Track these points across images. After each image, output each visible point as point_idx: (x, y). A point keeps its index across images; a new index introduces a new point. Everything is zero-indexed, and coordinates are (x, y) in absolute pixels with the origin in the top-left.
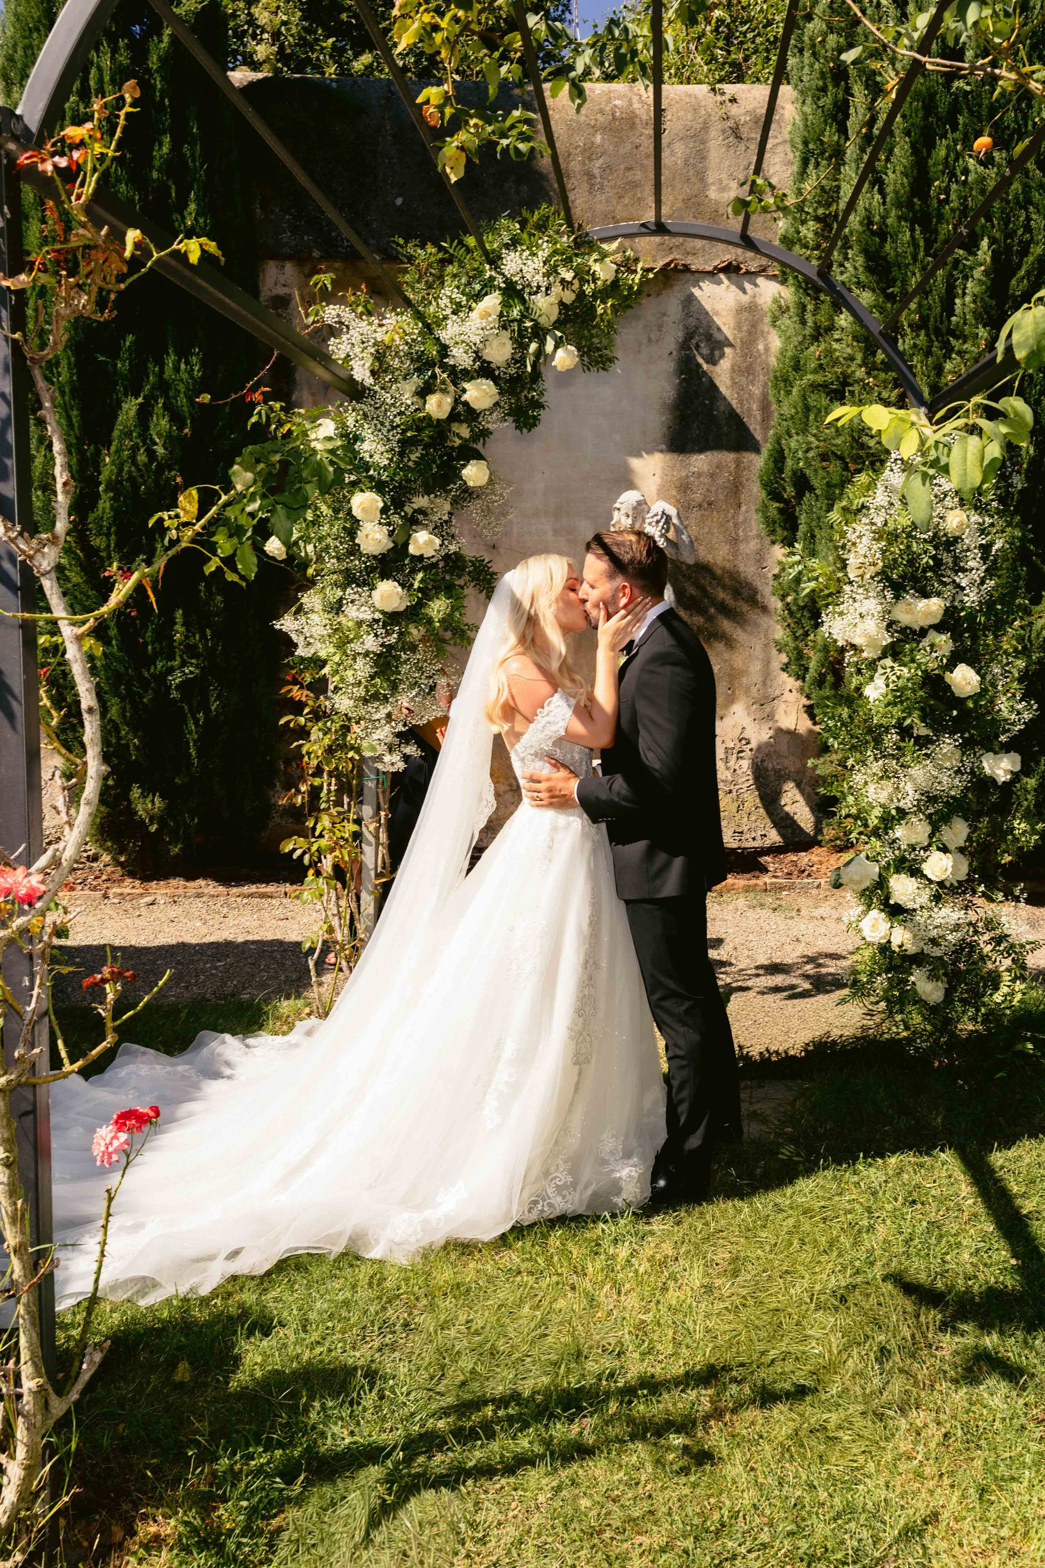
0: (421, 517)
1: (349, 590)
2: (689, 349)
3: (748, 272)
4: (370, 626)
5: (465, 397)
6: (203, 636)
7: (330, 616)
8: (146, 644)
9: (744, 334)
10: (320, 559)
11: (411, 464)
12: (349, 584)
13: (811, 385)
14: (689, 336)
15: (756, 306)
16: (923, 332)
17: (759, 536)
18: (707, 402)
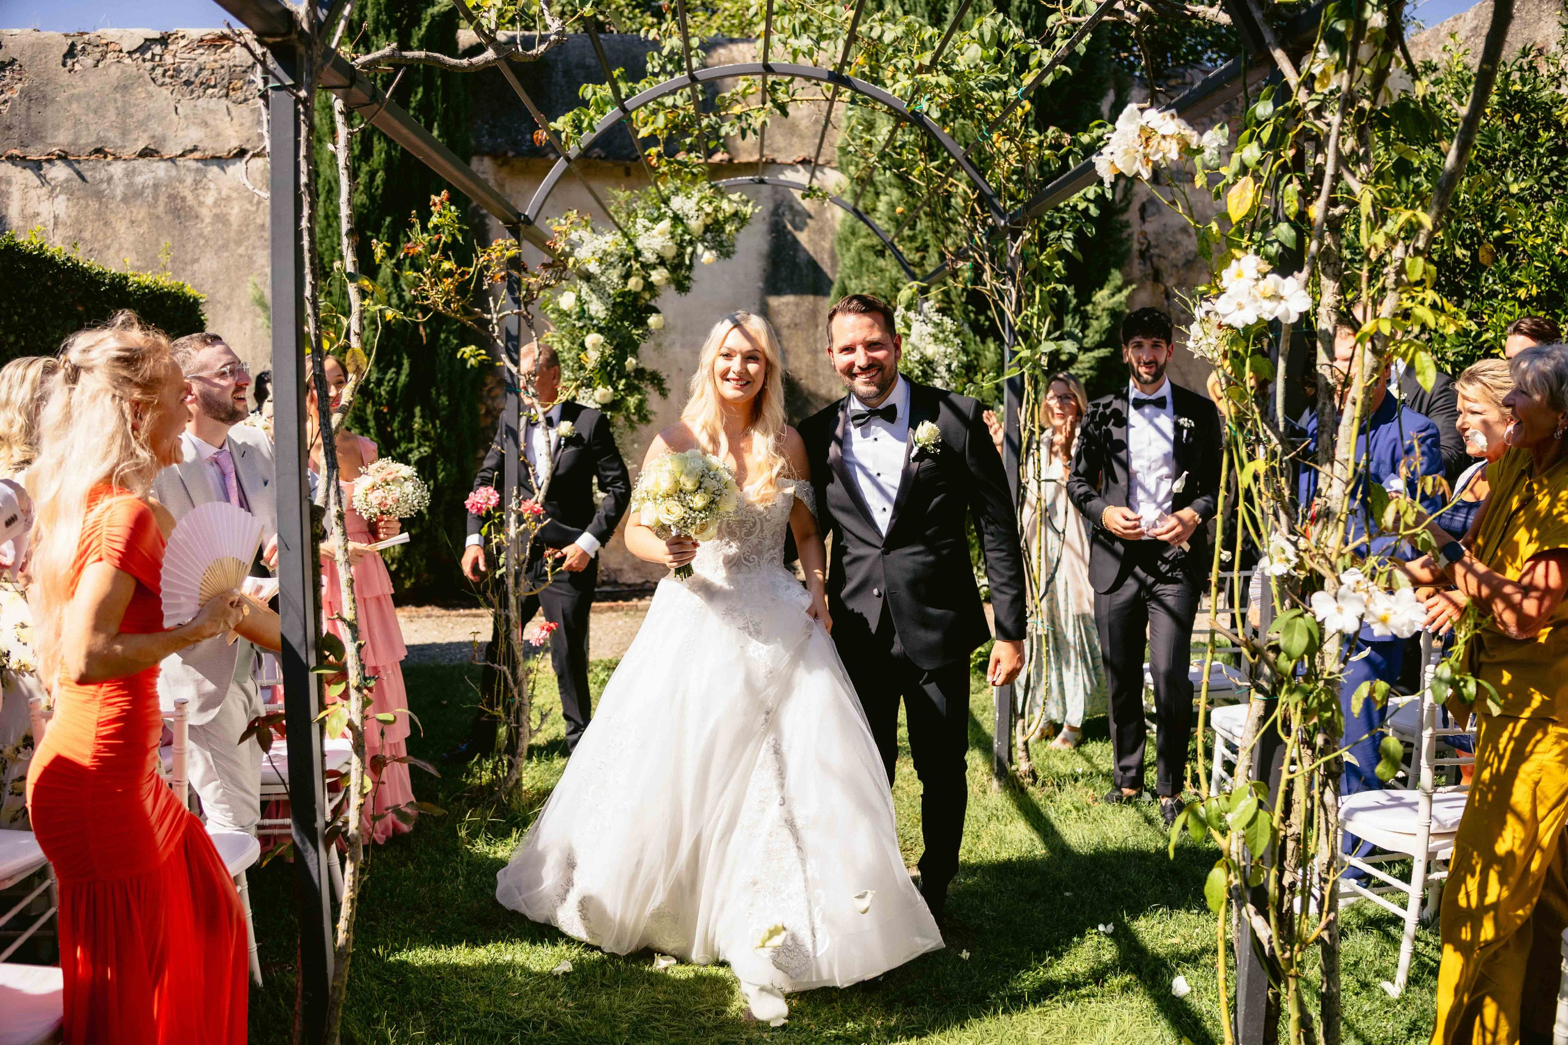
2: (778, 216)
5: (652, 279)
6: (434, 426)
8: (393, 432)
13: (862, 246)
14: (777, 207)
16: (932, 218)
18: (792, 253)
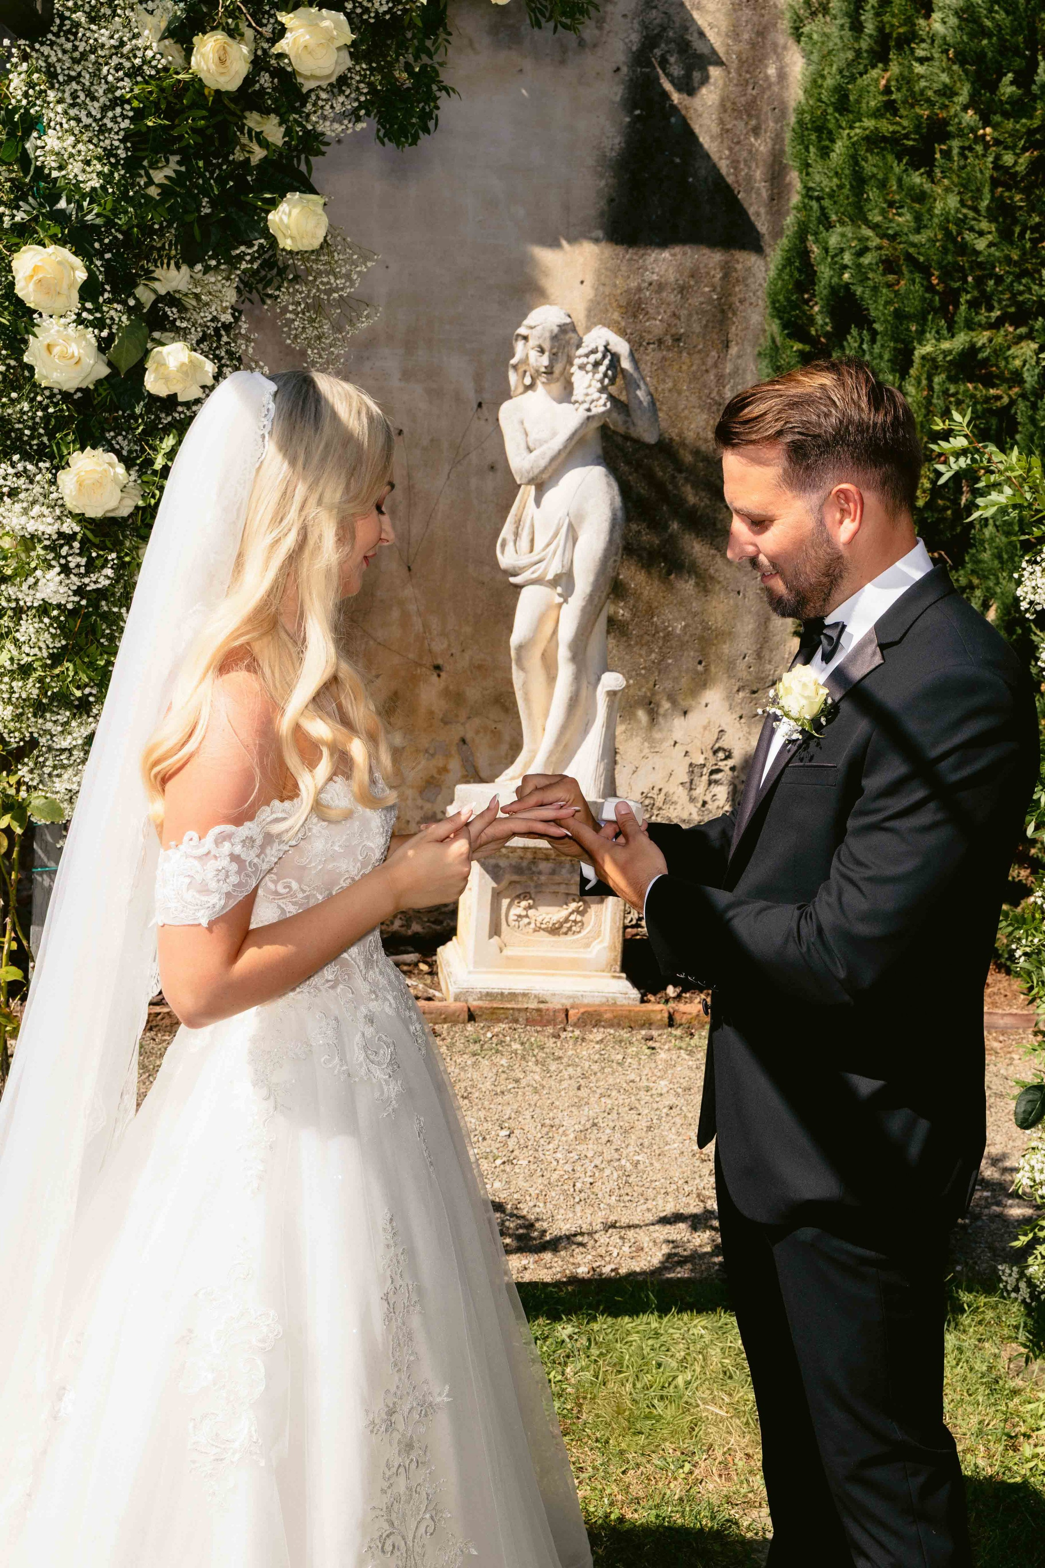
0: (172, 312)
1: (4, 468)
2: (650, 64)
4: (53, 548)
5: (280, 49)
9: (744, 46)
11: (153, 191)
12: (6, 454)
13: (867, 139)
14: (650, 42)
18: (678, 160)
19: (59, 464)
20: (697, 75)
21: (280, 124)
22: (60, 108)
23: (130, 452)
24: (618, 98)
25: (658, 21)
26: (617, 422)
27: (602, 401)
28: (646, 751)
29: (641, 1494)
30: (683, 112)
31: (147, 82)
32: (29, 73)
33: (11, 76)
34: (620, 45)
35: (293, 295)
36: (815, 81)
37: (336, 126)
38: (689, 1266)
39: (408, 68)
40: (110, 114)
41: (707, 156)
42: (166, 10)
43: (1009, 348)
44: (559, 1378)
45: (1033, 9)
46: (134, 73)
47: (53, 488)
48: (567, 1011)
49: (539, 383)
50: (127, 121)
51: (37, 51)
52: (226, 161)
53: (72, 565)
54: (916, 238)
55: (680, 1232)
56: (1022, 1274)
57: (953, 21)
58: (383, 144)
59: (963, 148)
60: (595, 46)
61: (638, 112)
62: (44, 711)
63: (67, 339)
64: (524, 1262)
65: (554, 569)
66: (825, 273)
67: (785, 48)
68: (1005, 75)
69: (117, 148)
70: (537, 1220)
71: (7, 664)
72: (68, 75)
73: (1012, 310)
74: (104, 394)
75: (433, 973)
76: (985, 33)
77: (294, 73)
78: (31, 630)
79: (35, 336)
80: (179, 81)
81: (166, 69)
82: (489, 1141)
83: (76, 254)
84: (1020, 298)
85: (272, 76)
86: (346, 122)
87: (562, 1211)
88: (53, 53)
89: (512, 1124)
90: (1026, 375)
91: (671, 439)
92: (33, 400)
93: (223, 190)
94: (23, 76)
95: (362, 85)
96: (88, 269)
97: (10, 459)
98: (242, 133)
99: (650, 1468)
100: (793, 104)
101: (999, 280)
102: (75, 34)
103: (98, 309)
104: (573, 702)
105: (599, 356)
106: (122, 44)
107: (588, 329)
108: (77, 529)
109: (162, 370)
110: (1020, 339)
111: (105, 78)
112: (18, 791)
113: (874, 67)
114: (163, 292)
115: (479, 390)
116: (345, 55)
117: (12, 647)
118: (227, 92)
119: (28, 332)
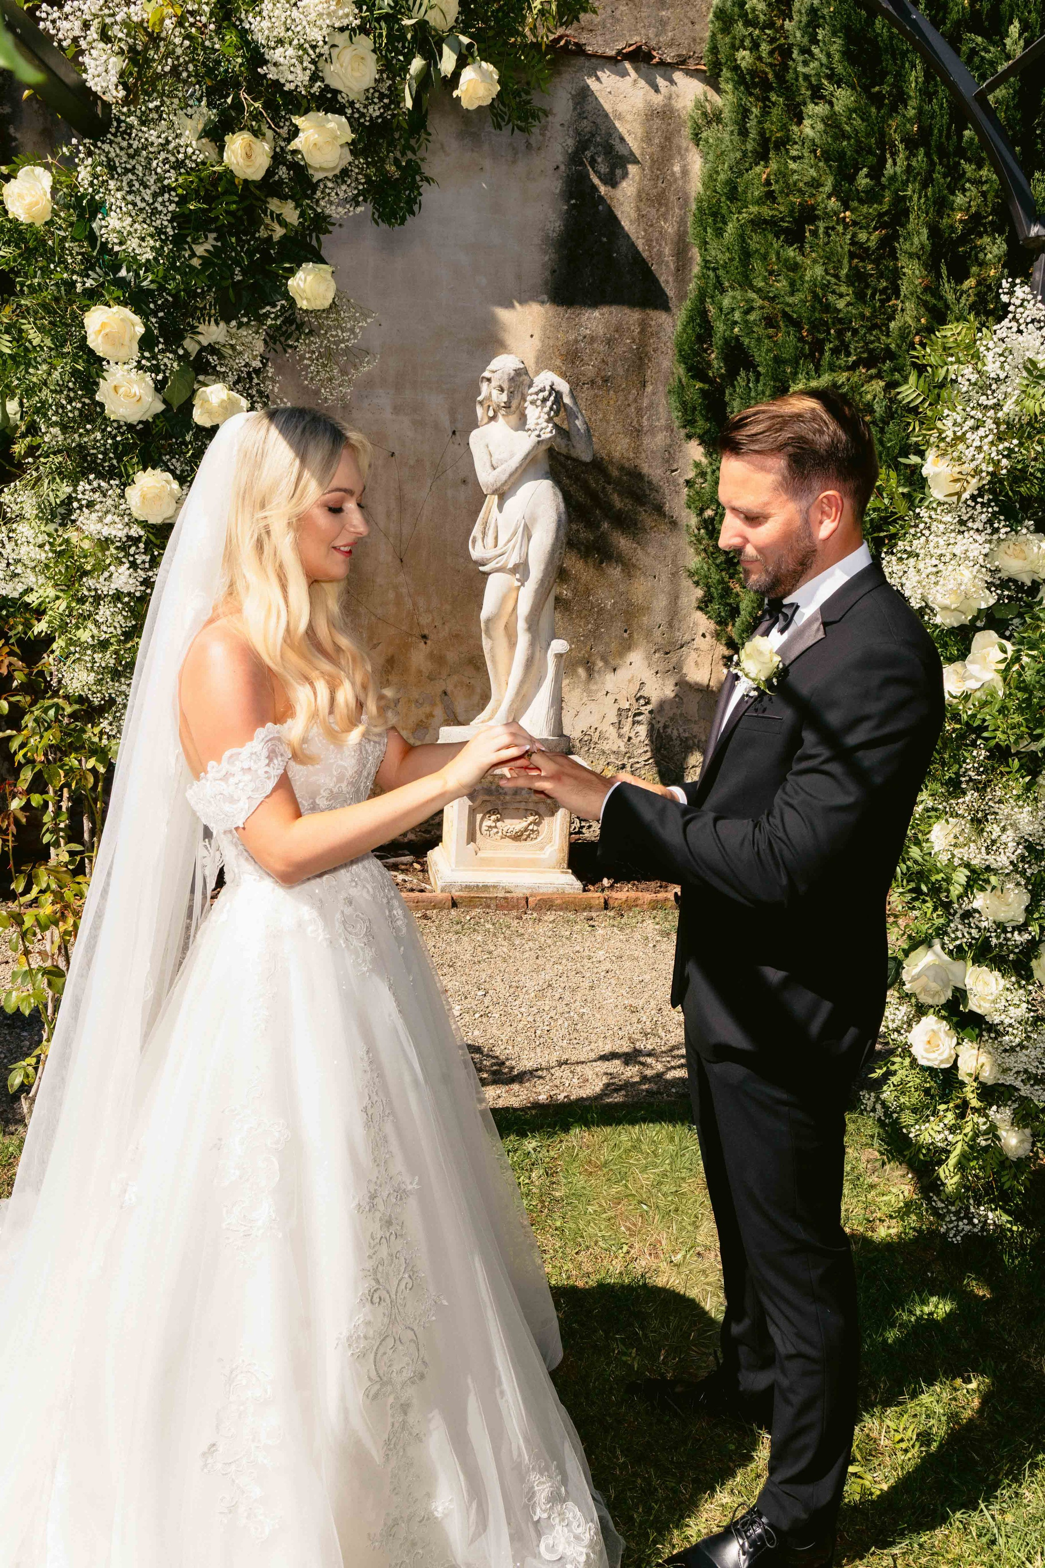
0: (213, 359)
1: (83, 485)
2: (582, 163)
3: (662, 63)
4: (123, 548)
5: (295, 148)
7: (51, 528)
9: (655, 149)
10: (33, 429)
11: (196, 262)
12: (84, 474)
13: (752, 221)
14: (582, 145)
15: (672, 111)
16: (922, 151)
17: (669, 428)
18: (605, 240)
19: (126, 482)
20: (618, 172)
21: (296, 208)
22: (119, 195)
23: (182, 471)
24: (558, 191)
25: (588, 129)
26: (561, 446)
27: (549, 430)
28: (585, 699)
29: (590, 1270)
30: (609, 201)
31: (188, 173)
32: (94, 166)
33: (79, 169)
34: (559, 148)
35: (309, 345)
36: (711, 176)
37: (340, 209)
38: (623, 1092)
39: (397, 162)
40: (160, 199)
41: (627, 236)
42: (202, 114)
43: (862, 386)
44: (527, 1181)
45: (883, 117)
46: (178, 165)
47: (122, 501)
48: (527, 898)
49: (500, 415)
50: (174, 205)
51: (99, 148)
52: (253, 237)
53: (139, 562)
54: (790, 300)
55: (615, 1066)
56: (878, 1098)
57: (820, 126)
58: (377, 224)
59: (827, 228)
60: (539, 149)
61: (573, 202)
62: (120, 676)
63: (130, 382)
64: (498, 1092)
65: (513, 559)
66: (720, 327)
67: (687, 150)
68: (861, 169)
69: (166, 227)
70: (508, 1059)
71: (90, 640)
72: (125, 168)
73: (865, 355)
74: (161, 425)
75: (424, 871)
76: (844, 136)
77: (306, 167)
78: (108, 613)
79: (105, 379)
80: (215, 172)
81: (203, 163)
82: (469, 1000)
83: (135, 312)
84: (872, 346)
85: (288, 169)
86: (348, 206)
87: (526, 1052)
88: (112, 150)
89: (487, 986)
90: (876, 407)
91: (602, 458)
92: (104, 430)
93: (252, 261)
94: (89, 169)
95: (360, 176)
96: (145, 325)
97: (87, 478)
98: (266, 215)
99: (597, 1250)
100: (693, 195)
101: (855, 332)
102: (130, 135)
103: (154, 357)
104: (529, 663)
105: (546, 393)
106: (168, 142)
107: (537, 373)
108: (142, 533)
109: (206, 405)
110: (871, 378)
111: (155, 170)
112: (101, 739)
113: (757, 164)
114: (205, 343)
115: (453, 421)
116: (346, 151)
117: (93, 627)
118: (253, 181)
119: (99, 376)
